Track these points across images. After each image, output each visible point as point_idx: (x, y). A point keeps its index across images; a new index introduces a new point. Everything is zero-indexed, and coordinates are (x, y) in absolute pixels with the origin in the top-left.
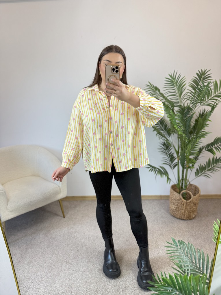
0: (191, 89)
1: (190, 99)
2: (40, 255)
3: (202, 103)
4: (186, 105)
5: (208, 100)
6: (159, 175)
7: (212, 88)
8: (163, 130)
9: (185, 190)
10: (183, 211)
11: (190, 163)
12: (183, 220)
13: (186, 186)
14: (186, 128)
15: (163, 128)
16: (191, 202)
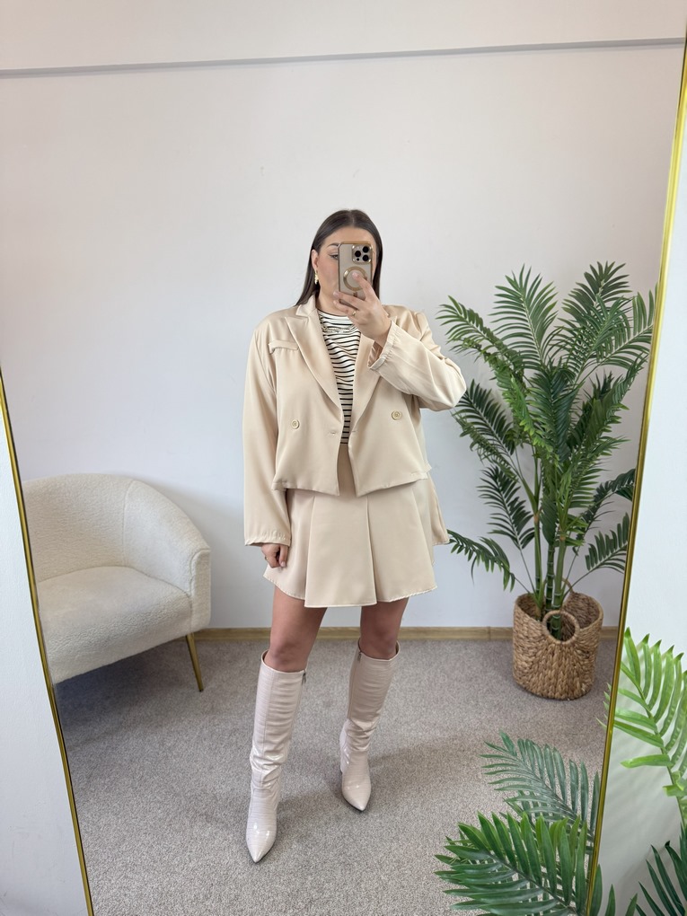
0: (570, 317)
1: (568, 346)
2: (130, 795)
3: (601, 356)
4: (555, 364)
5: (619, 348)
6: (482, 564)
7: (630, 314)
8: (493, 435)
9: (557, 609)
10: (551, 673)
11: (571, 530)
12: (553, 698)
13: (560, 598)
14: (556, 427)
15: (492, 428)
16: (573, 644)
